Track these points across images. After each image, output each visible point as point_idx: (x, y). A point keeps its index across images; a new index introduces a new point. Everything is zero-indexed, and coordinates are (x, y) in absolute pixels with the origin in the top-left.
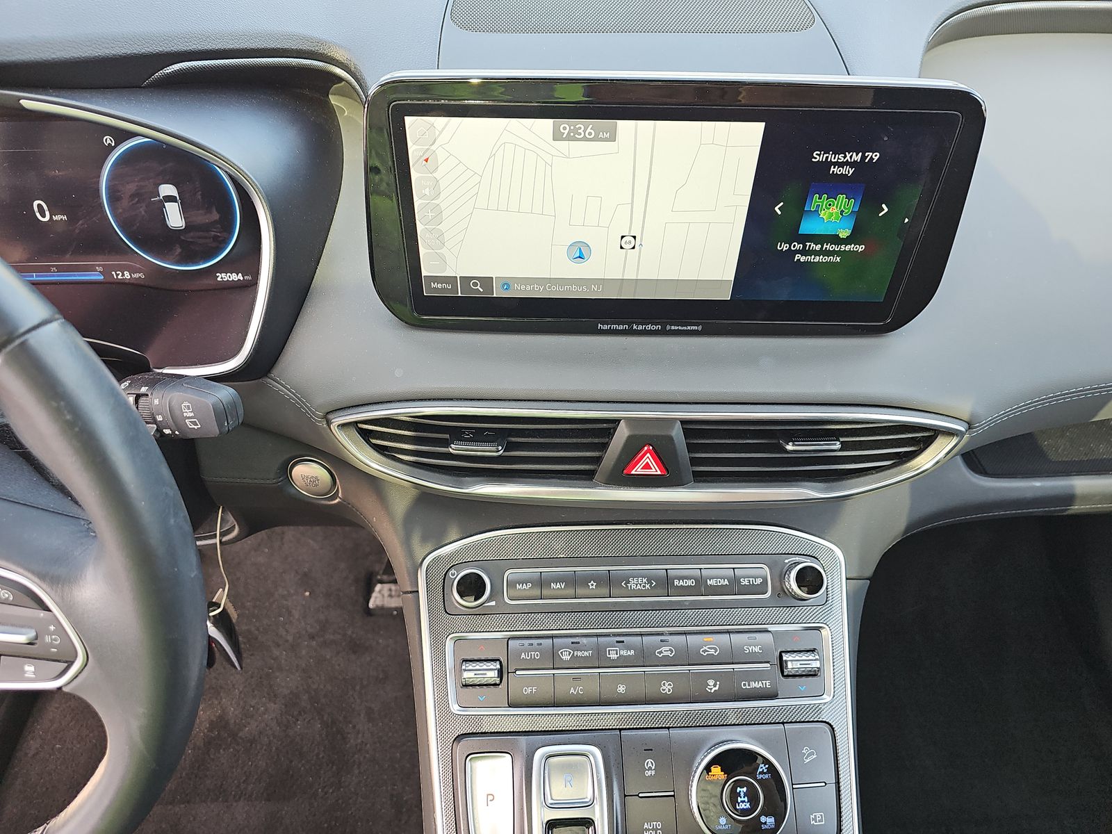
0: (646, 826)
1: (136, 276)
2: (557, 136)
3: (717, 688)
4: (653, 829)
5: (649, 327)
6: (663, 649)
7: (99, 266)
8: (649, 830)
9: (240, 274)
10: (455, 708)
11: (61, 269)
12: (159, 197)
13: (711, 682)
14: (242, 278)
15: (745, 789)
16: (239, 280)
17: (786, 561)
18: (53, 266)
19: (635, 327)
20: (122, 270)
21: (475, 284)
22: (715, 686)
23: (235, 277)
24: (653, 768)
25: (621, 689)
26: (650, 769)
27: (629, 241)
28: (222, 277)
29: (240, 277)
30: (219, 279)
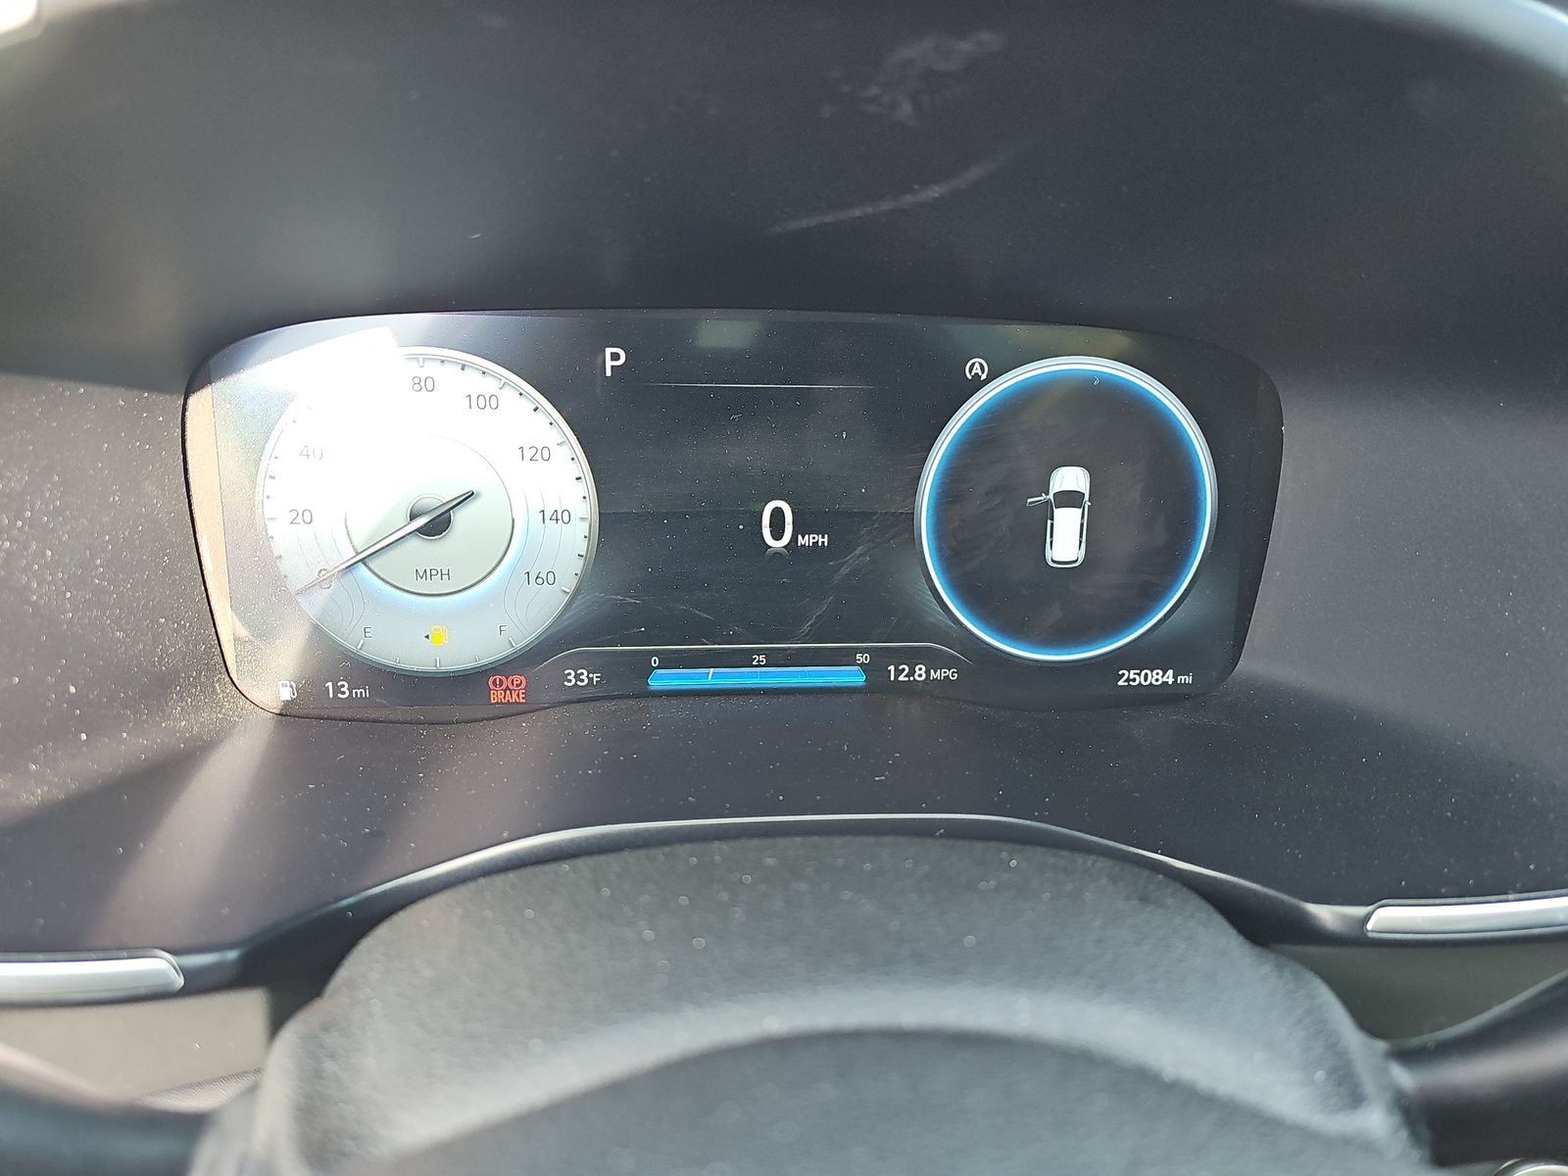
1: (938, 674)
7: (862, 651)
9: (1170, 672)
11: (775, 660)
12: (1047, 494)
14: (1171, 681)
16: (1165, 683)
18: (758, 652)
20: (913, 657)
23: (1156, 677)
28: (1130, 677)
29: (1169, 677)
30: (1121, 683)
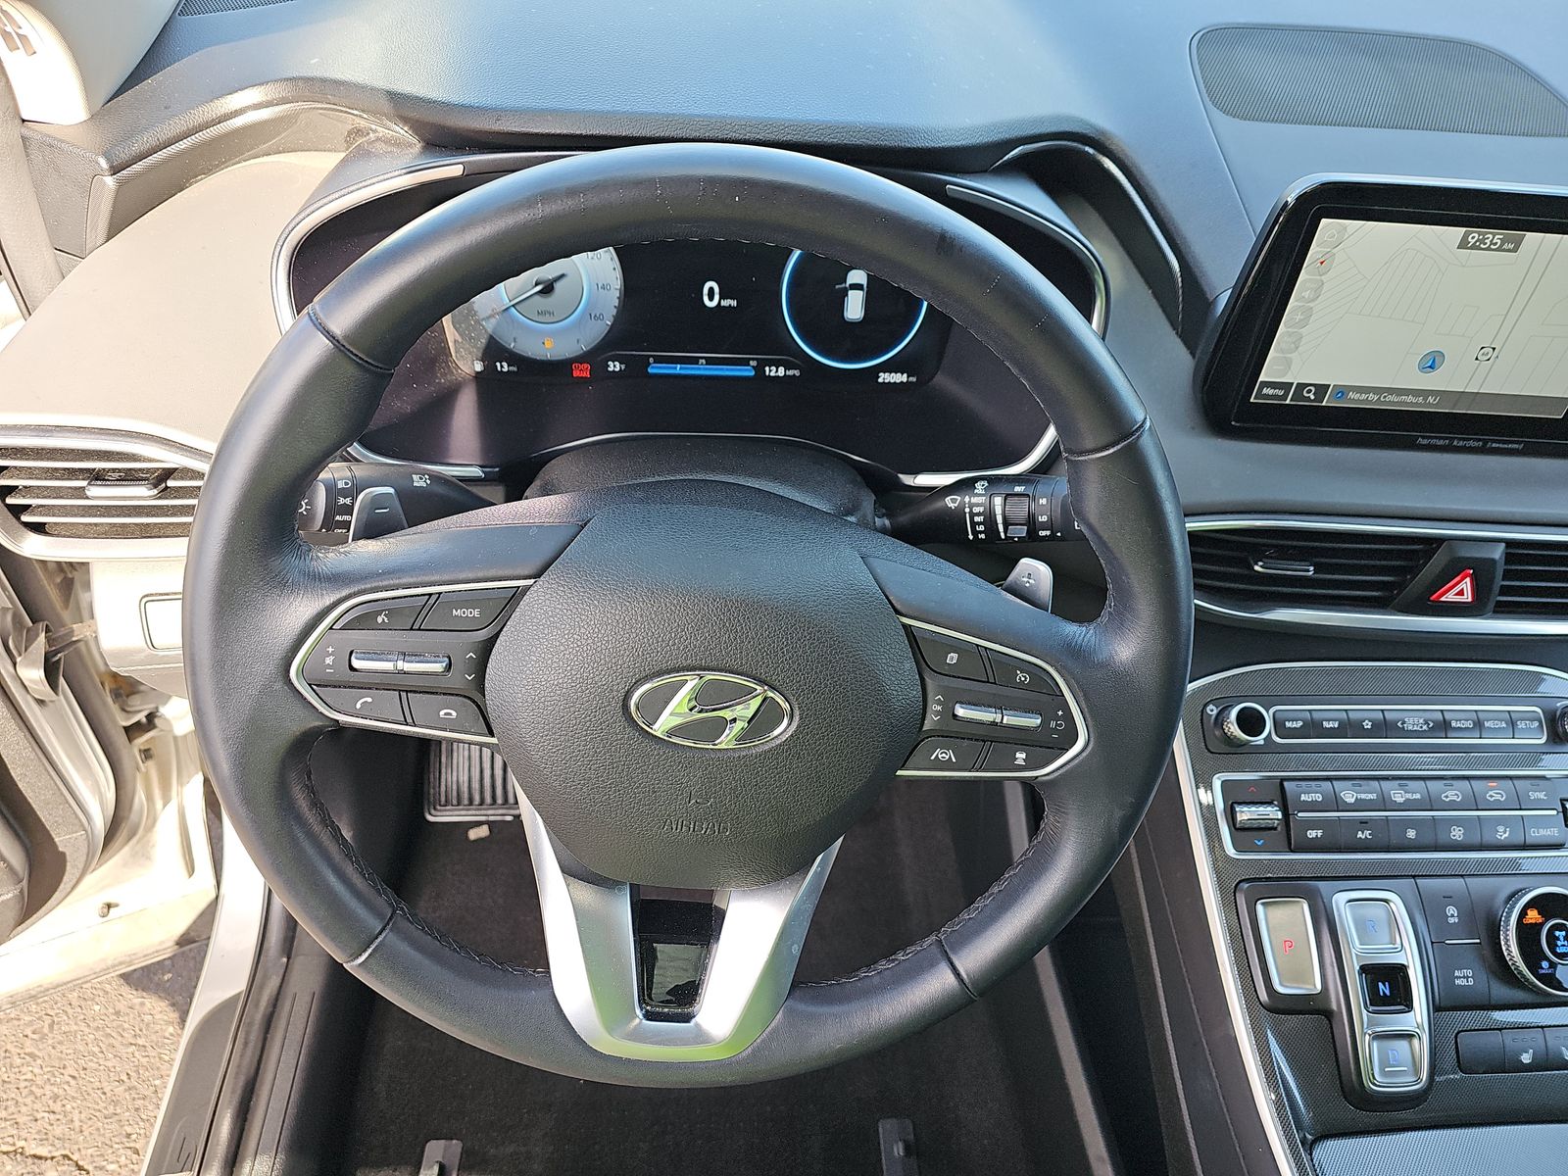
0: (1457, 974)
1: (790, 373)
2: (1463, 245)
3: (1507, 835)
4: (1464, 977)
5: (1471, 443)
6: (1449, 793)
7: (753, 359)
8: (1460, 977)
9: (905, 375)
10: (1230, 851)
11: (709, 361)
12: (845, 283)
13: (1501, 829)
15: (1564, 933)
16: (902, 381)
17: (1558, 705)
19: (1455, 443)
20: (778, 364)
21: (1309, 391)
22: (1505, 832)
23: (898, 378)
24: (1456, 915)
25: (1411, 834)
26: (1453, 916)
27: (1488, 353)
28: (885, 377)
29: (904, 378)
30: (880, 380)
